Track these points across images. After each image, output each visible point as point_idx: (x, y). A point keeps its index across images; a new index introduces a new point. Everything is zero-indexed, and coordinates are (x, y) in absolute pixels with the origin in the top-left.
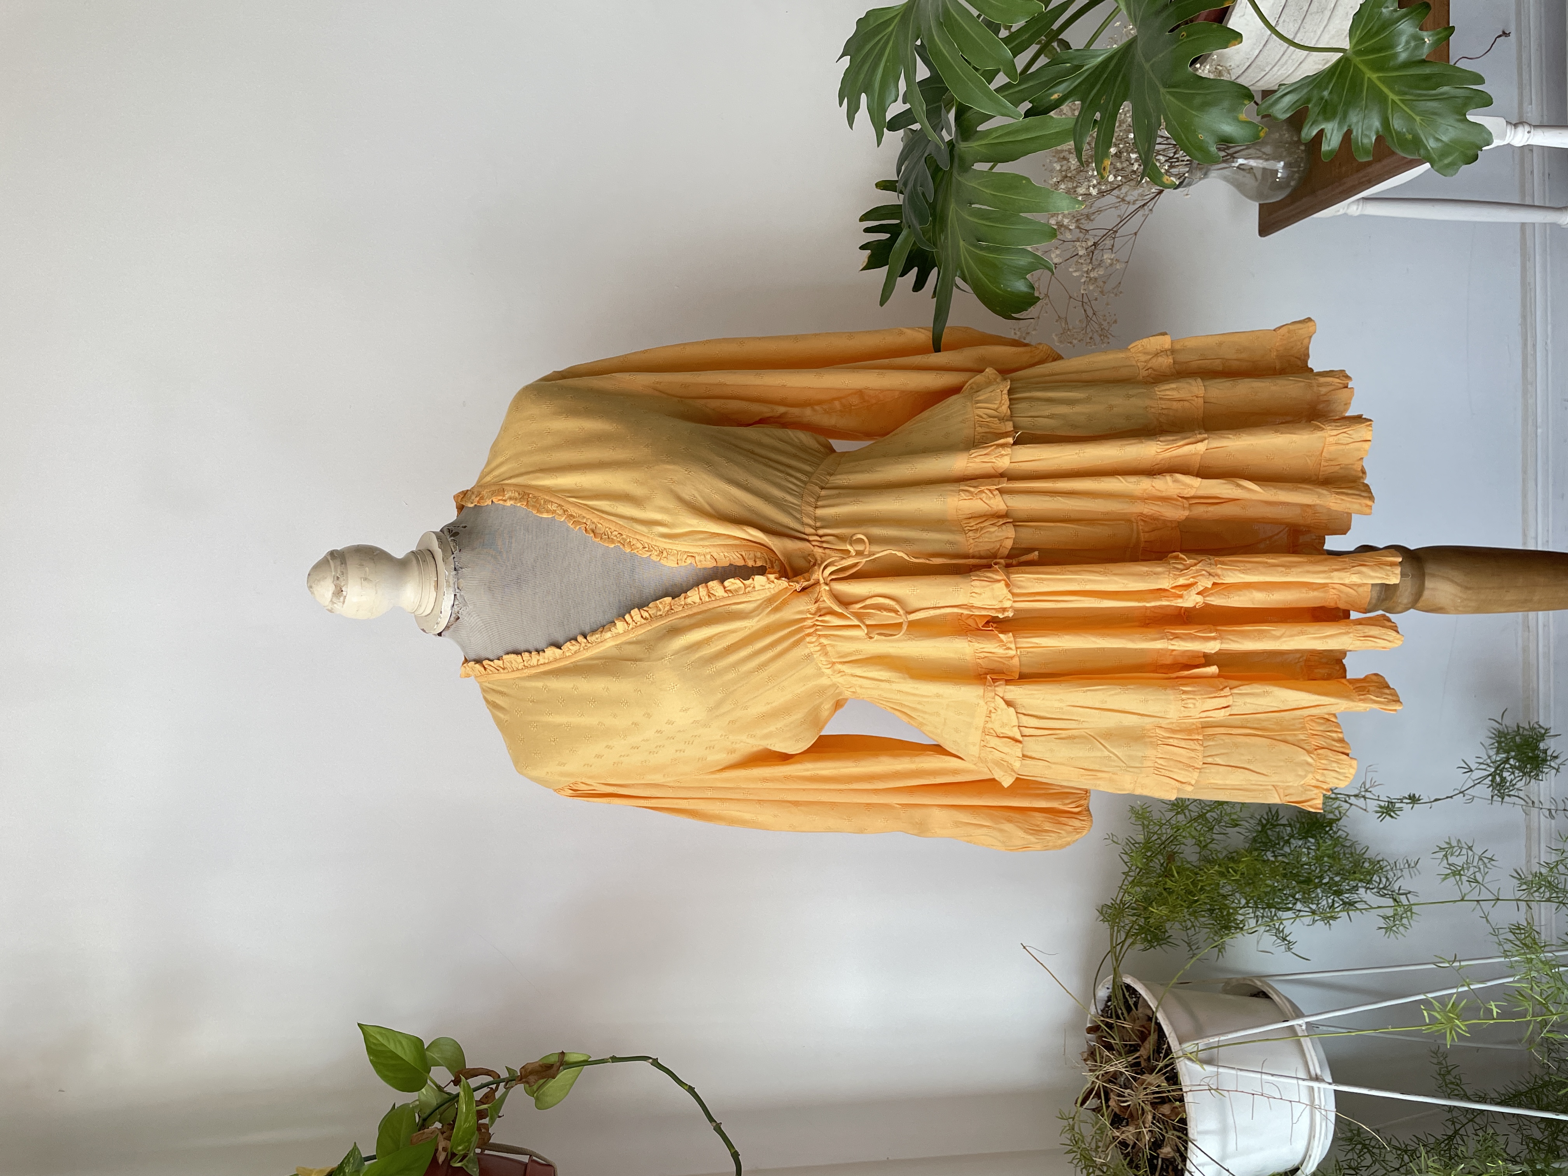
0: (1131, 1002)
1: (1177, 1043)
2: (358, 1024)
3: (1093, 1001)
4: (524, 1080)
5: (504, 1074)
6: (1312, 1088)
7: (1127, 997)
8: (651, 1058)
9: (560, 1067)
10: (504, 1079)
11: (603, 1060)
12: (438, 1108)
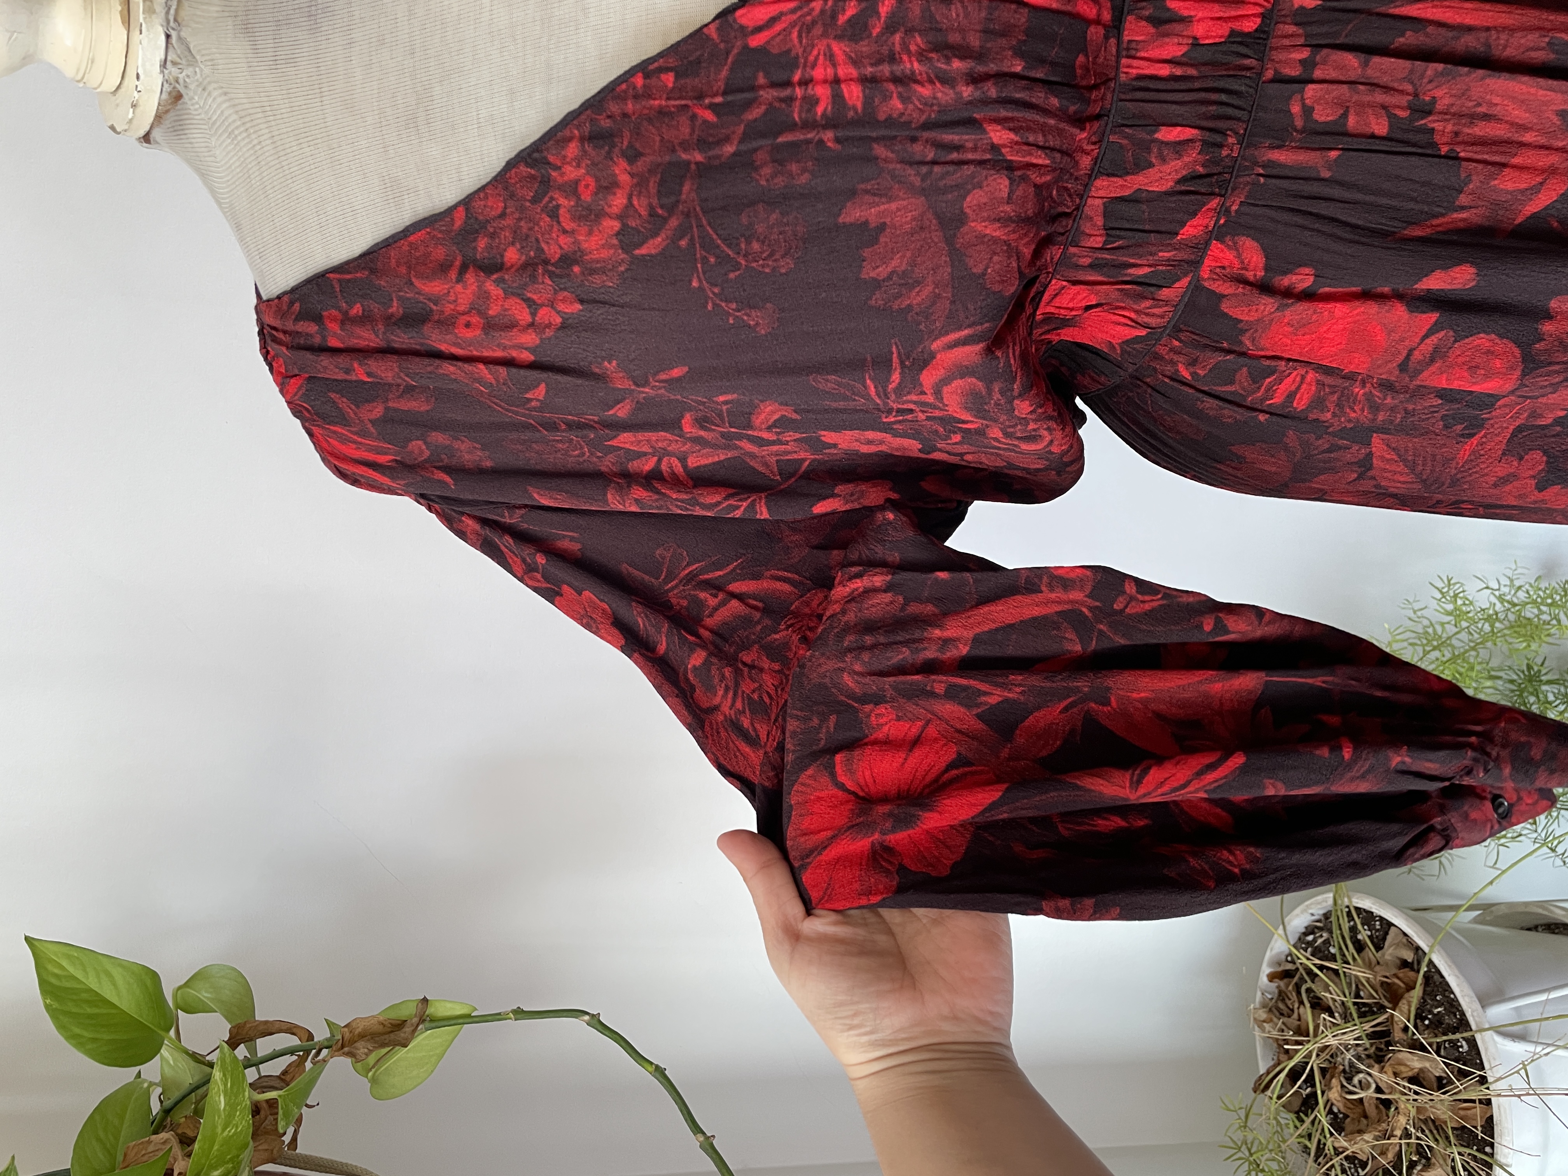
0: (1365, 937)
1: (1477, 1005)
2: (27, 939)
4: (346, 1049)
5: (320, 1034)
7: (1360, 927)
8: (587, 1013)
9: (418, 1025)
10: (316, 1043)
11: (499, 1014)
12: (192, 1091)
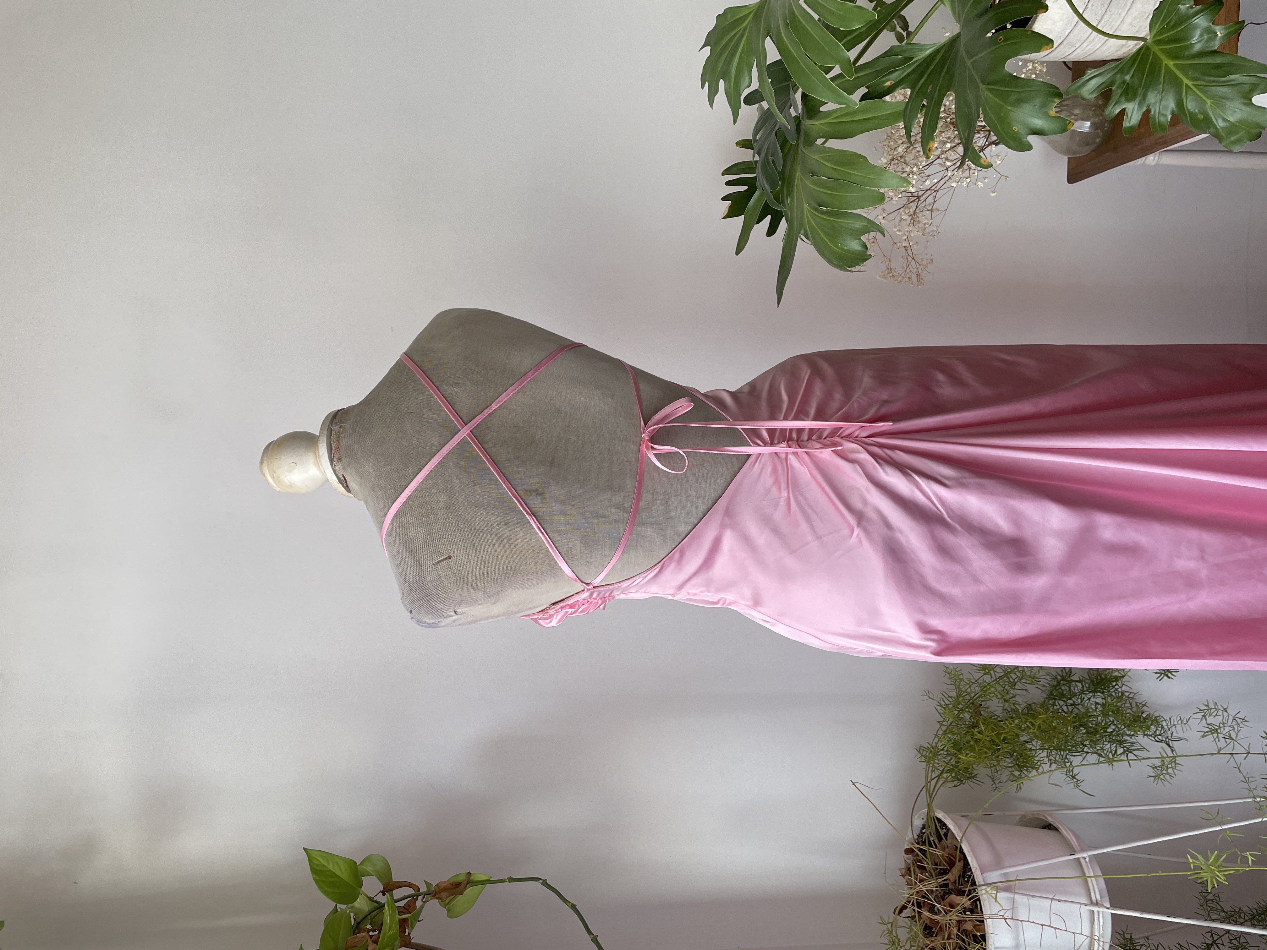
0: (942, 832)
1: (979, 872)
2: (304, 849)
3: (910, 827)
4: (437, 896)
5: (423, 889)
6: (1093, 911)
7: (939, 828)
8: (541, 879)
9: (467, 885)
10: (422, 893)
11: (502, 880)
12: (369, 914)
